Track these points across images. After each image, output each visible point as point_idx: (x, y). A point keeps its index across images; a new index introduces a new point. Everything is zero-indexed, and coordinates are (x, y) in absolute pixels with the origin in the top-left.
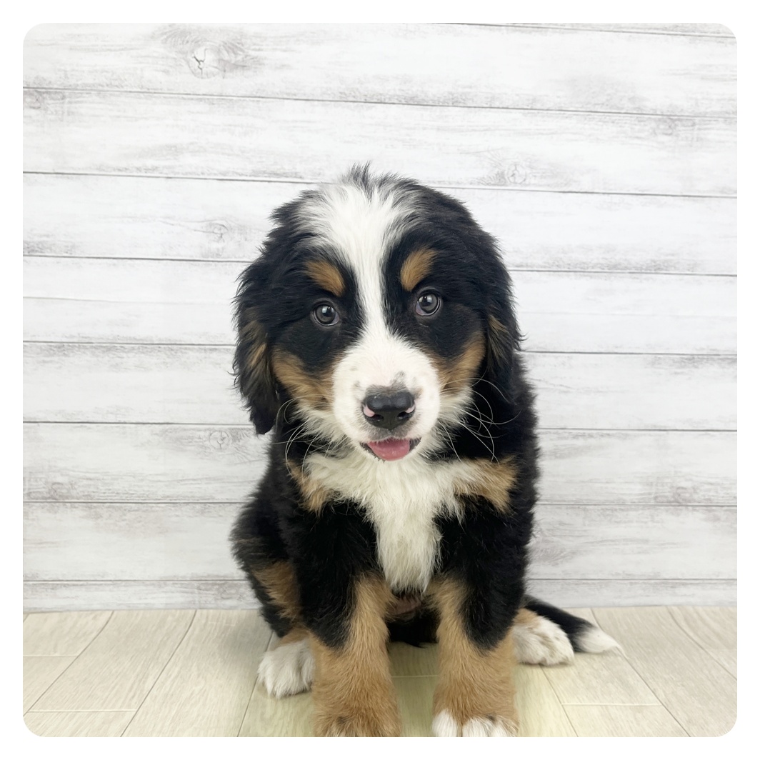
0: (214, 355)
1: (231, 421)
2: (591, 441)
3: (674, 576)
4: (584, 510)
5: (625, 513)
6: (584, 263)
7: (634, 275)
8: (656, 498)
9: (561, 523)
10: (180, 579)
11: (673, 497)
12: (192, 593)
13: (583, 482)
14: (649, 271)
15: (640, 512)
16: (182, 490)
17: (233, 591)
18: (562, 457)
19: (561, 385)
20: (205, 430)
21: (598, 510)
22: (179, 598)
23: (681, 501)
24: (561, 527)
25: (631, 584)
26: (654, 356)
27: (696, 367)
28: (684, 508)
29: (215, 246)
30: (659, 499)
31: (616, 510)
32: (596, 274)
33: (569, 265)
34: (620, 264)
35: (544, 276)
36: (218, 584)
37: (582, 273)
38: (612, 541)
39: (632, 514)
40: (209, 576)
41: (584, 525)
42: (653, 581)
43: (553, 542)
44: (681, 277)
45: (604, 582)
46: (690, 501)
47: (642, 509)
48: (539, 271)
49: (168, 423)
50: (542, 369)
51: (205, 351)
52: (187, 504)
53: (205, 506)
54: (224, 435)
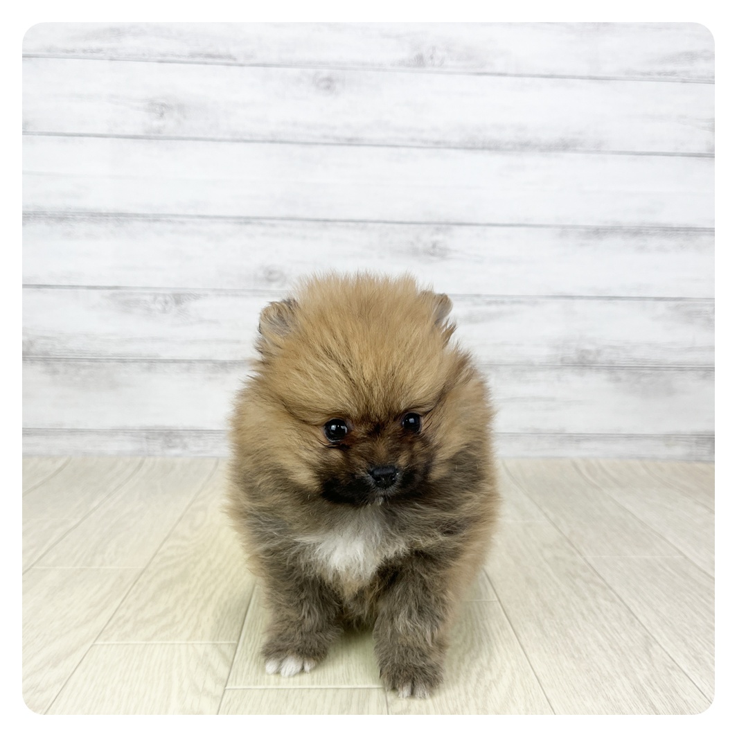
0: (157, 225)
1: (173, 286)
2: (503, 308)
3: (579, 431)
4: (496, 370)
5: (533, 373)
6: (497, 141)
7: (544, 152)
8: (562, 360)
10: (131, 428)
11: (578, 358)
12: (141, 442)
13: (495, 344)
14: (557, 149)
15: (548, 372)
16: (131, 349)
17: (178, 441)
18: (475, 322)
19: (476, 255)
20: (151, 294)
21: (509, 370)
22: (129, 446)
23: (585, 362)
25: (539, 438)
26: (561, 228)
28: (588, 369)
29: (156, 123)
30: (566, 360)
31: (525, 370)
32: (509, 151)
33: (483, 142)
34: (530, 142)
35: (460, 152)
36: (165, 434)
37: (495, 151)
38: (522, 398)
39: (540, 374)
40: (156, 426)
42: (559, 436)
44: (587, 154)
45: (514, 436)
46: (593, 363)
47: (550, 370)
48: (456, 148)
49: (116, 288)
50: (458, 240)
51: (149, 221)
52: (135, 361)
53: (152, 363)
54: (168, 298)
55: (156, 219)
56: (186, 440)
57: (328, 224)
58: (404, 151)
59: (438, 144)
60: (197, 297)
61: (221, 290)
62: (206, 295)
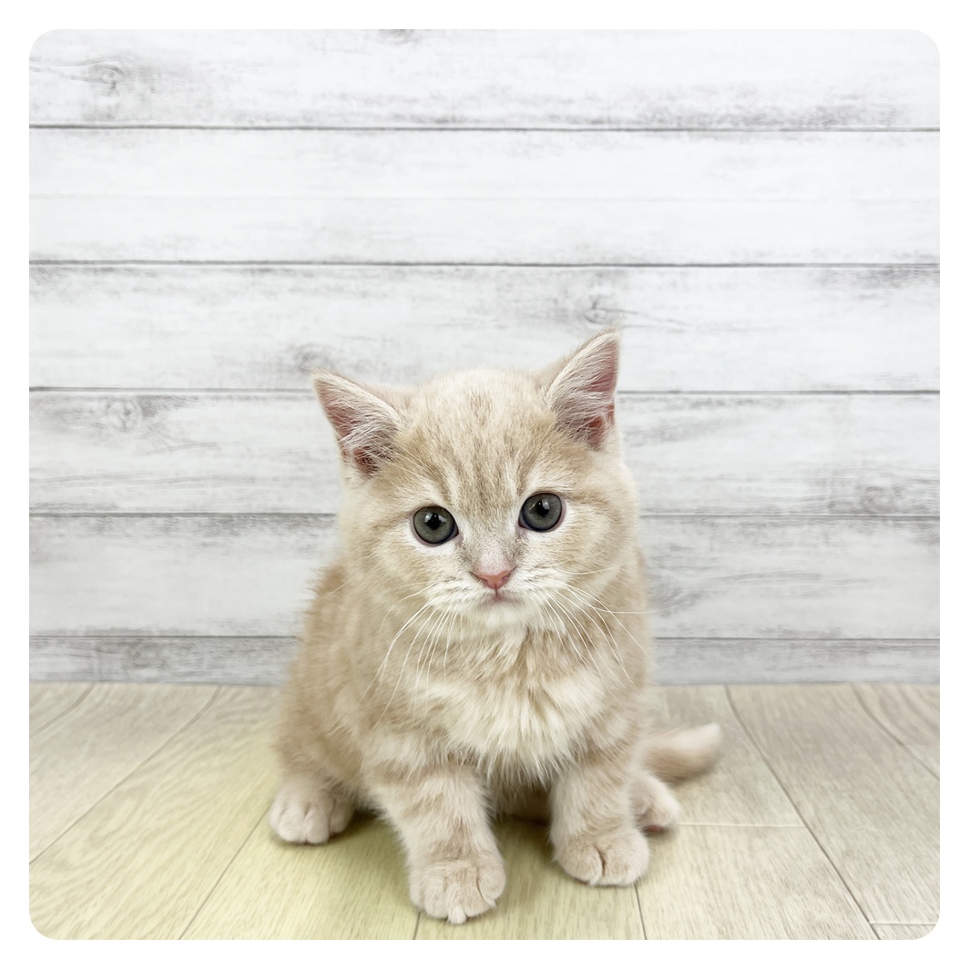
0: (110, 279)
1: (138, 384)
2: (721, 412)
3: (865, 635)
4: (712, 525)
5: (780, 530)
6: (705, 115)
7: (789, 134)
8: (831, 505)
9: (674, 548)
10: (70, 634)
11: (861, 503)
12: (88, 657)
13: (709, 479)
14: (813, 126)
15: (806, 528)
16: (68, 495)
17: (151, 655)
18: (672, 439)
19: (671, 321)
20: (100, 399)
21: (735, 525)
22: (68, 665)
23: (873, 510)
24: (674, 554)
25: (793, 647)
26: (824, 269)
27: (896, 286)
28: (879, 522)
29: (105, 102)
30: (838, 507)
31: (764, 525)
32: (725, 133)
33: (680, 118)
34: (764, 115)
35: (637, 138)
36: (129, 644)
37: (701, 133)
38: (760, 576)
39: (792, 532)
40: (113, 630)
41: (712, 549)
42: (828, 643)
43: (660, 577)
44: (869, 134)
45: (747, 644)
46: (888, 510)
47: (809, 524)
48: (629, 130)
49: (41, 389)
50: (636, 293)
51: (95, 271)
52: (76, 516)
53: (104, 518)
54: (130, 406)
55: (108, 267)
56: (165, 653)
57: (406, 268)
58: (536, 136)
59: (597, 125)
60: (180, 402)
61: (221, 390)
62: (196, 398)
